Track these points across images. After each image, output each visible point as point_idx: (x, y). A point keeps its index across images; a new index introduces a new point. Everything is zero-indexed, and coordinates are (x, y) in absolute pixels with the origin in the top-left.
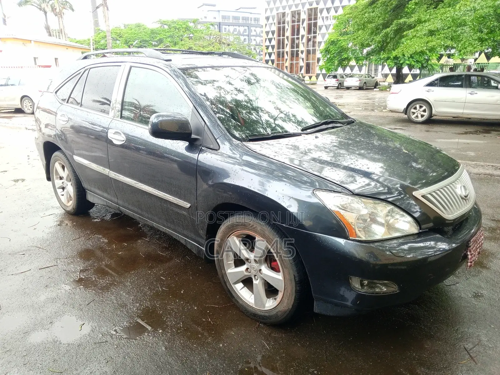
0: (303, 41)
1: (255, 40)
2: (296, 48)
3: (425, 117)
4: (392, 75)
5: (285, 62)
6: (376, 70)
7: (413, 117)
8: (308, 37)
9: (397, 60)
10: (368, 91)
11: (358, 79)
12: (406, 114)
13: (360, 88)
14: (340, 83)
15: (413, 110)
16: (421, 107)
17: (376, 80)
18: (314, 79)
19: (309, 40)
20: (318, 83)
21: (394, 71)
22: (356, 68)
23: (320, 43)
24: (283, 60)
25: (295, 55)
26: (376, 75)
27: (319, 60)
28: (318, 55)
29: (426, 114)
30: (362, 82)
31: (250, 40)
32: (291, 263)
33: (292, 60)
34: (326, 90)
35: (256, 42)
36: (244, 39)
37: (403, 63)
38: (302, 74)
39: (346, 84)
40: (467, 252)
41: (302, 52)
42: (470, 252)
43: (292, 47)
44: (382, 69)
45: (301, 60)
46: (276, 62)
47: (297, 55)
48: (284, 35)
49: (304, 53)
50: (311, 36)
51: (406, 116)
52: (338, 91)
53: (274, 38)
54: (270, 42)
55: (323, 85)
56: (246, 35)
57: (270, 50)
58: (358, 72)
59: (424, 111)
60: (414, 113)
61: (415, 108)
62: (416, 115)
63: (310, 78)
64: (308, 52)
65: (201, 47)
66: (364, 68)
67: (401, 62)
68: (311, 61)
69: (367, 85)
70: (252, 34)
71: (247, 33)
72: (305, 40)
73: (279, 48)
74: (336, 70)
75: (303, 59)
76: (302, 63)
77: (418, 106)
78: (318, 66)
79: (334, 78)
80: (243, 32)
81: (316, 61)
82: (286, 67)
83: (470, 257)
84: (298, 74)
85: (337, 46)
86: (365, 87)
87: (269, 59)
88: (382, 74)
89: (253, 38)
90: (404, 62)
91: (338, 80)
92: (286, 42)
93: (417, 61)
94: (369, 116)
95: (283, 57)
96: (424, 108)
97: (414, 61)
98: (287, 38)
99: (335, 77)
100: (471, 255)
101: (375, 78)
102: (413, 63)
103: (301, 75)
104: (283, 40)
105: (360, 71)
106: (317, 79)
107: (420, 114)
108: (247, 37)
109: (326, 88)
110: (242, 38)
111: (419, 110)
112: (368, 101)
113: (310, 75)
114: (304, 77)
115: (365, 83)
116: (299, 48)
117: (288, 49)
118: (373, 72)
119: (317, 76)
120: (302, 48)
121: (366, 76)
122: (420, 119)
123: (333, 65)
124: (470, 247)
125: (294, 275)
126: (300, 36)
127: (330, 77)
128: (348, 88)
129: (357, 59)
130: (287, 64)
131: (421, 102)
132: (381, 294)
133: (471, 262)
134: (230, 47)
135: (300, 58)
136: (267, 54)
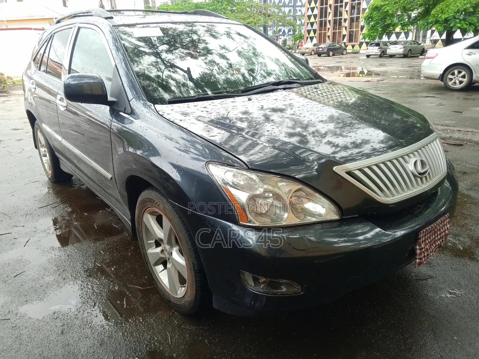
0: (346, 9)
1: (300, 10)
2: (339, 17)
3: (464, 83)
4: (442, 40)
5: (327, 31)
6: (425, 36)
7: (450, 83)
8: (352, 4)
9: (447, 23)
10: (412, 58)
11: (402, 46)
12: (442, 81)
13: (405, 56)
14: (383, 52)
15: (450, 76)
16: (459, 72)
17: (422, 46)
18: (357, 48)
19: (353, 8)
20: (361, 52)
21: (444, 37)
22: (403, 35)
23: (364, 10)
24: (325, 30)
25: (337, 24)
26: (424, 41)
27: (362, 28)
28: (362, 23)
29: (465, 80)
30: (407, 50)
31: (295, 11)
32: (190, 249)
33: (334, 29)
34: (368, 59)
35: (302, 12)
36: (290, 10)
37: (453, 26)
38: (345, 43)
39: (389, 52)
40: (416, 245)
41: (345, 20)
42: (419, 246)
43: (335, 15)
44: (431, 36)
45: (344, 28)
46: (318, 32)
47: (340, 24)
48: (326, 4)
49: (347, 22)
50: (355, 3)
51: (442, 83)
52: (381, 59)
53: (317, 7)
54: (312, 11)
55: (365, 53)
56: (291, 6)
57: (312, 19)
58: (405, 39)
59: (464, 77)
60: (451, 79)
61: (453, 74)
62: (453, 81)
63: (353, 46)
64: (352, 20)
65: (242, 19)
66: (411, 34)
67: (451, 25)
68: (354, 30)
69: (412, 52)
70: (297, 4)
71: (292, 4)
72: (348, 8)
73: (321, 17)
74: (381, 38)
75: (346, 28)
76: (344, 32)
77: (456, 72)
78: (361, 35)
79: (376, 46)
80: (289, 3)
81: (360, 29)
82: (329, 37)
83: (418, 252)
84: (340, 44)
85: (380, 12)
86: (410, 55)
87: (311, 28)
88: (431, 41)
89: (298, 9)
90: (455, 25)
91: (380, 48)
92: (329, 10)
93: (471, 24)
94: (403, 84)
95: (325, 25)
96: (463, 73)
97: (467, 24)
98: (330, 6)
99: (378, 45)
100: (421, 249)
101: (422, 44)
102: (465, 26)
103: (343, 45)
104: (326, 8)
105: (407, 38)
106: (360, 48)
107: (458, 80)
108: (292, 9)
109: (368, 56)
110: (287, 10)
111: (457, 76)
112: (409, 68)
113: (353, 43)
114: (346, 46)
115: (410, 50)
116: (342, 16)
117: (330, 18)
118: (421, 38)
119: (361, 45)
120: (345, 16)
121: (412, 42)
122: (458, 86)
123: (376, 32)
124: (419, 239)
125: (193, 263)
126: (344, 4)
127: (373, 45)
128: (392, 56)
129: (403, 25)
130: (330, 33)
131: (461, 67)
132: (278, 295)
133: (420, 259)
134: (271, 18)
135: (343, 27)
136: (309, 24)
